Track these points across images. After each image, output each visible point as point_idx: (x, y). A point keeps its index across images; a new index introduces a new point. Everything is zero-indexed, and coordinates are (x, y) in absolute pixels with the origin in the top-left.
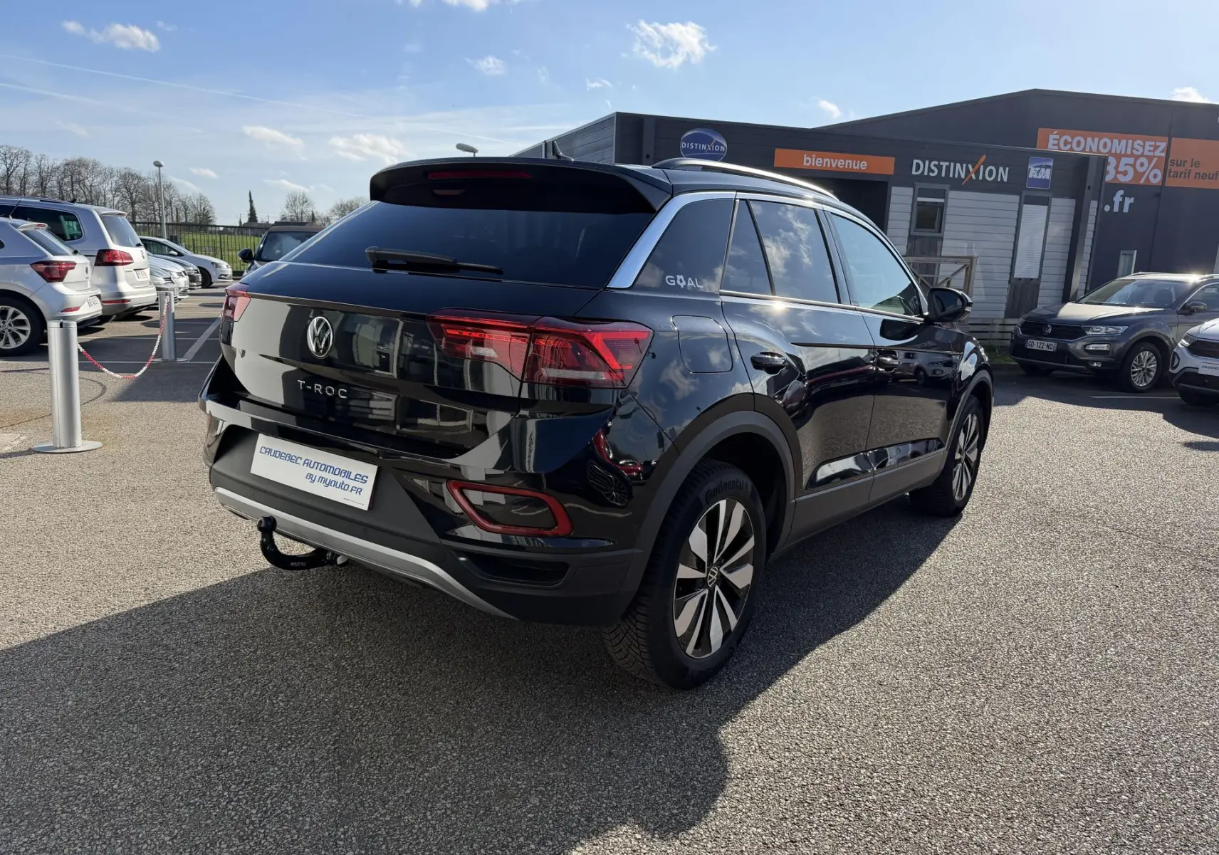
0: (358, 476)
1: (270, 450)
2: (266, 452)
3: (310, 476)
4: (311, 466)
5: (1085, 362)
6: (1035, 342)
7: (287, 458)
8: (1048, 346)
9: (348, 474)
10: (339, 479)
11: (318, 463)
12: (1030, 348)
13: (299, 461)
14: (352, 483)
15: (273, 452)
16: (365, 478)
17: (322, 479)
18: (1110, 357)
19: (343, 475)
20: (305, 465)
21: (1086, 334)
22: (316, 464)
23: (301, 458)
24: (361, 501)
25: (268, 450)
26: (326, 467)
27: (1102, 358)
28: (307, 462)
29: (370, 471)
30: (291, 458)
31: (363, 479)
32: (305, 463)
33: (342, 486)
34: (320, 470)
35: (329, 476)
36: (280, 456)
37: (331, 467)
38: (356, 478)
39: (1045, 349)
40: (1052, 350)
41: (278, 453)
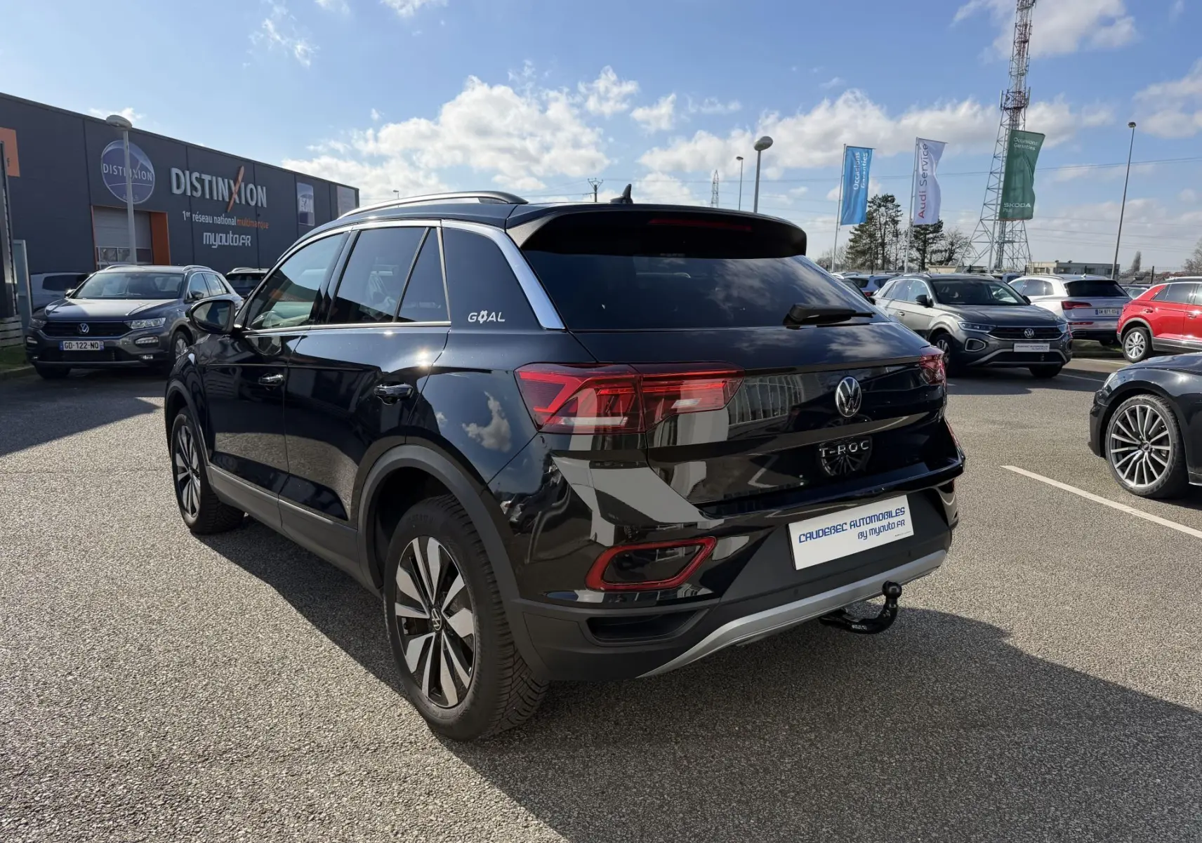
0: (898, 511)
1: (811, 534)
2: (807, 538)
3: (862, 535)
4: (858, 525)
5: (137, 357)
6: (74, 343)
7: (833, 531)
8: (92, 345)
9: (889, 514)
10: (885, 522)
11: (863, 519)
12: (68, 349)
13: (845, 527)
14: (895, 520)
15: (815, 534)
16: (902, 510)
17: (873, 531)
18: (160, 348)
19: (886, 517)
20: (853, 527)
21: (132, 329)
22: (861, 521)
23: (846, 524)
24: (907, 530)
25: (808, 535)
26: (870, 518)
27: (155, 351)
28: (852, 524)
29: (902, 502)
30: (836, 529)
31: (900, 511)
32: (851, 526)
33: (890, 527)
34: (867, 524)
35: (876, 525)
36: (825, 533)
37: (874, 516)
38: (896, 513)
39: (89, 348)
40: (99, 349)
41: (821, 532)
